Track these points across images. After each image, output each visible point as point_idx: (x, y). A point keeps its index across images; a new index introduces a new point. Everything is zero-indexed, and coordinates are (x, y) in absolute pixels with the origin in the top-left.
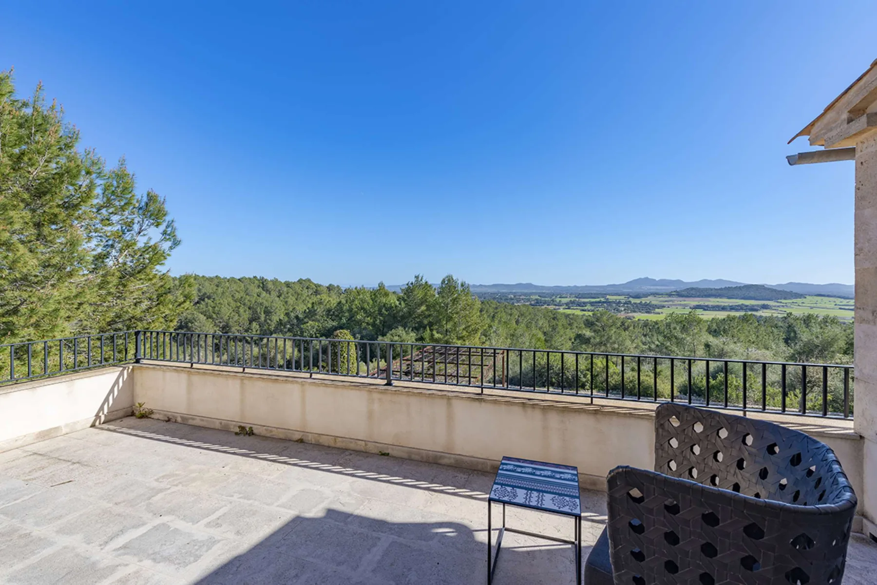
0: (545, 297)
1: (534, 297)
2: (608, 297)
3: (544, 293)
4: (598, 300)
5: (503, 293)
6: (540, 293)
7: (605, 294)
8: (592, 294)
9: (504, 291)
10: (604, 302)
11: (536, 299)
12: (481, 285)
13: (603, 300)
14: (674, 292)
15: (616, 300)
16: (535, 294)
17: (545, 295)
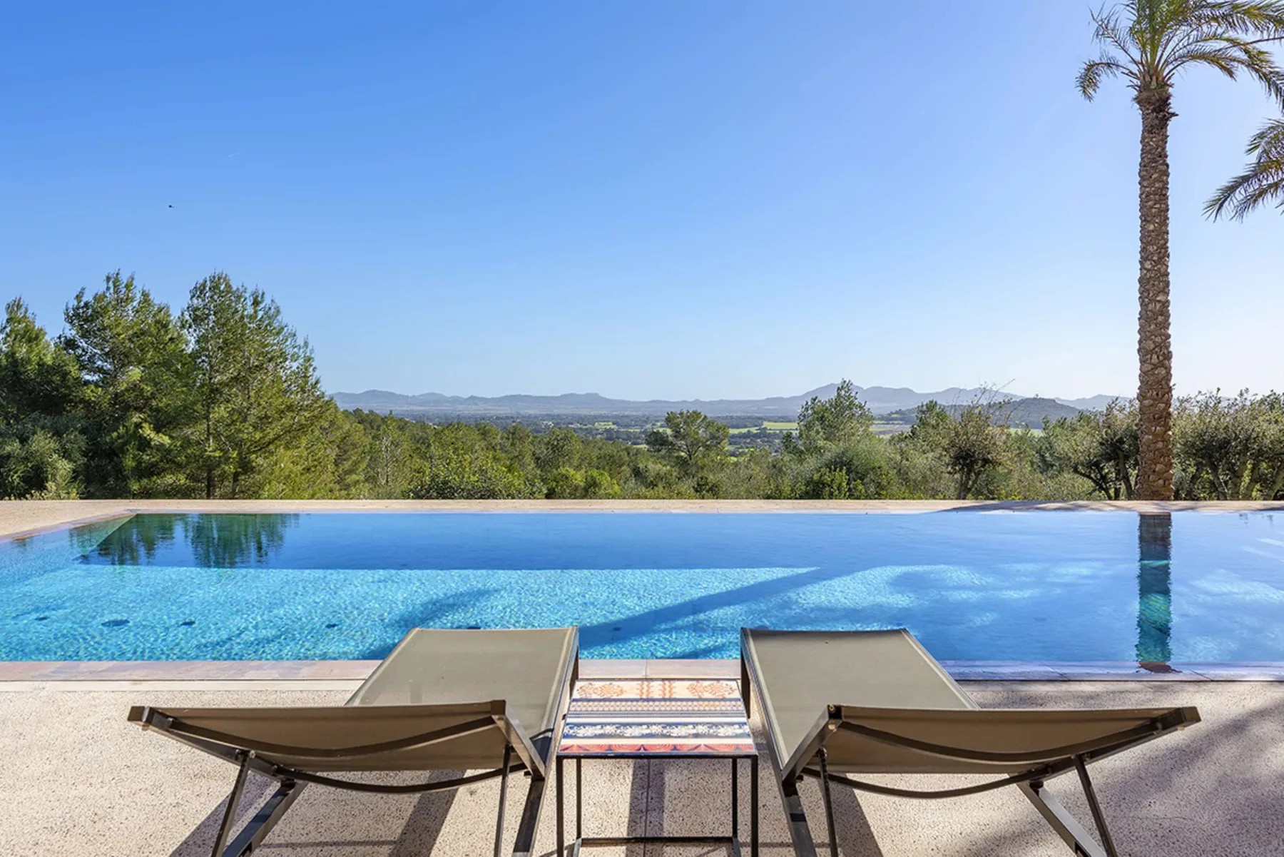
0: (628, 426)
1: (601, 426)
2: (766, 424)
3: (627, 416)
4: (744, 431)
5: (529, 416)
6: (616, 417)
7: (760, 418)
8: (732, 417)
9: (531, 412)
10: (756, 436)
11: (607, 431)
12: (472, 398)
13: (754, 430)
14: (897, 413)
15: (781, 430)
16: (605, 418)
17: (627, 420)
